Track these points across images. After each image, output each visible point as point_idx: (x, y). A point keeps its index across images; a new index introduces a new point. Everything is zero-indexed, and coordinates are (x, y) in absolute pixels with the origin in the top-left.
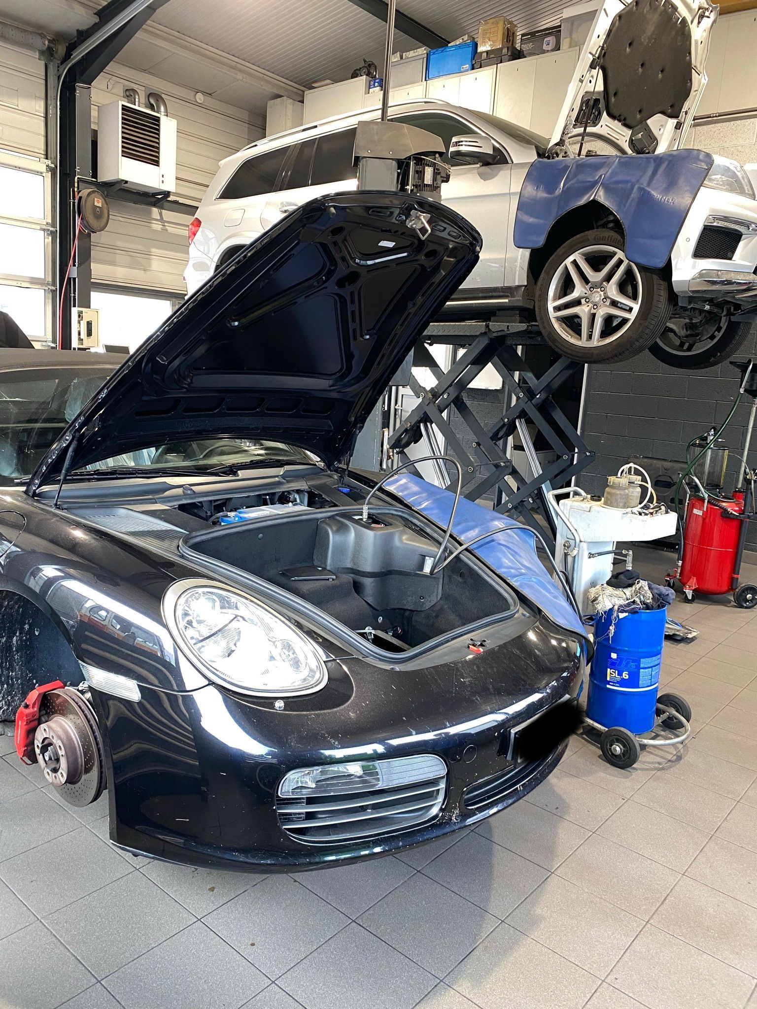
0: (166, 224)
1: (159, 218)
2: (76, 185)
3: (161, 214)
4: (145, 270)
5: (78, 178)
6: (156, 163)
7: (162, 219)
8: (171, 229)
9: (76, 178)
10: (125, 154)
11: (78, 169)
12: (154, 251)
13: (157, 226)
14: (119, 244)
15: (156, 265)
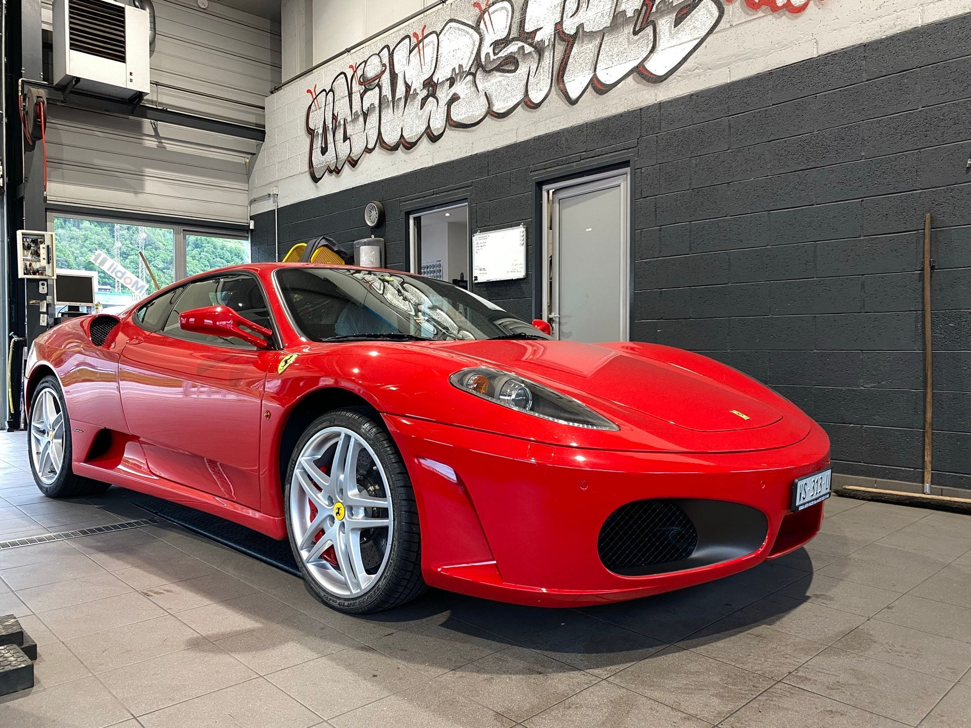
0: (163, 141)
1: (153, 134)
2: (20, 89)
3: (155, 129)
4: (136, 193)
5: (22, 81)
6: (122, 59)
7: (157, 135)
8: (170, 146)
9: (20, 81)
10: (73, 47)
11: (24, 70)
12: (148, 171)
13: (151, 143)
14: (98, 162)
15: (150, 185)
